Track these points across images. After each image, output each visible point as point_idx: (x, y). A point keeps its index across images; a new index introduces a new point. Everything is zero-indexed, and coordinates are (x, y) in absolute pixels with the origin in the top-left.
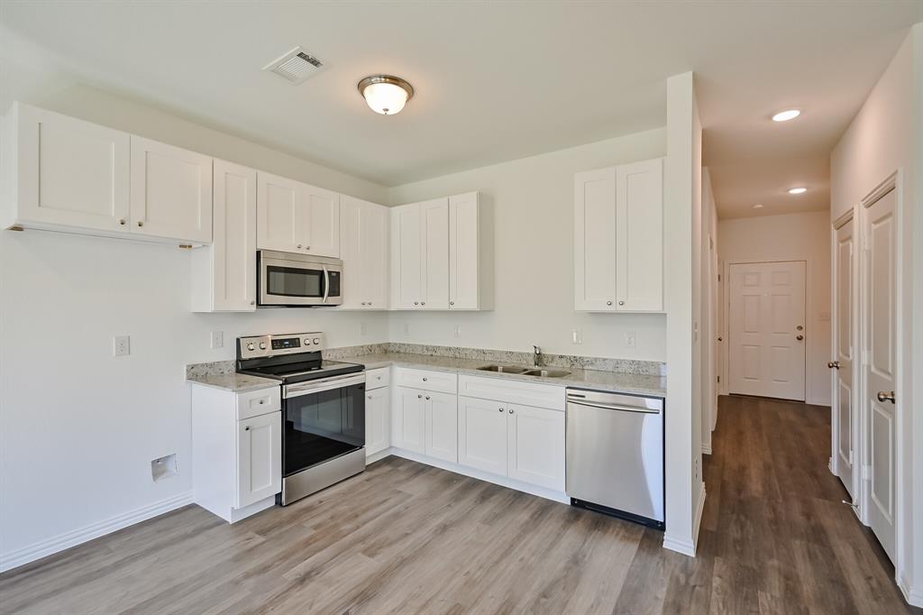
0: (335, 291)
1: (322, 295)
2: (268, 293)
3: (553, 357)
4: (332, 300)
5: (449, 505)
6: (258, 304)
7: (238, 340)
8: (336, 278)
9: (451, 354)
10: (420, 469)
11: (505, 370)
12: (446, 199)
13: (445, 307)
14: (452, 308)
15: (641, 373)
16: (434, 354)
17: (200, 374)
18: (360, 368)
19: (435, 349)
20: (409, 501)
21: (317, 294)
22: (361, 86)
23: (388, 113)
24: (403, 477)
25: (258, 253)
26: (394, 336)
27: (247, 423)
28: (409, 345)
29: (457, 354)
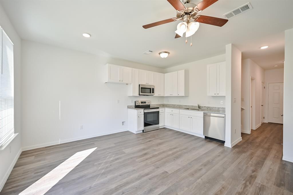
0: (153, 92)
1: (150, 93)
2: (141, 92)
3: (203, 107)
4: (152, 94)
5: (177, 136)
6: (139, 95)
7: (135, 102)
8: (153, 89)
9: (178, 106)
10: (171, 130)
11: (191, 109)
12: (177, 71)
13: (177, 95)
14: (179, 96)
17: (129, 107)
18: (158, 108)
19: (175, 105)
20: (168, 134)
22: (160, 54)
24: (167, 131)
25: (139, 85)
26: (165, 102)
27: (138, 116)
28: (169, 104)
29: (180, 106)
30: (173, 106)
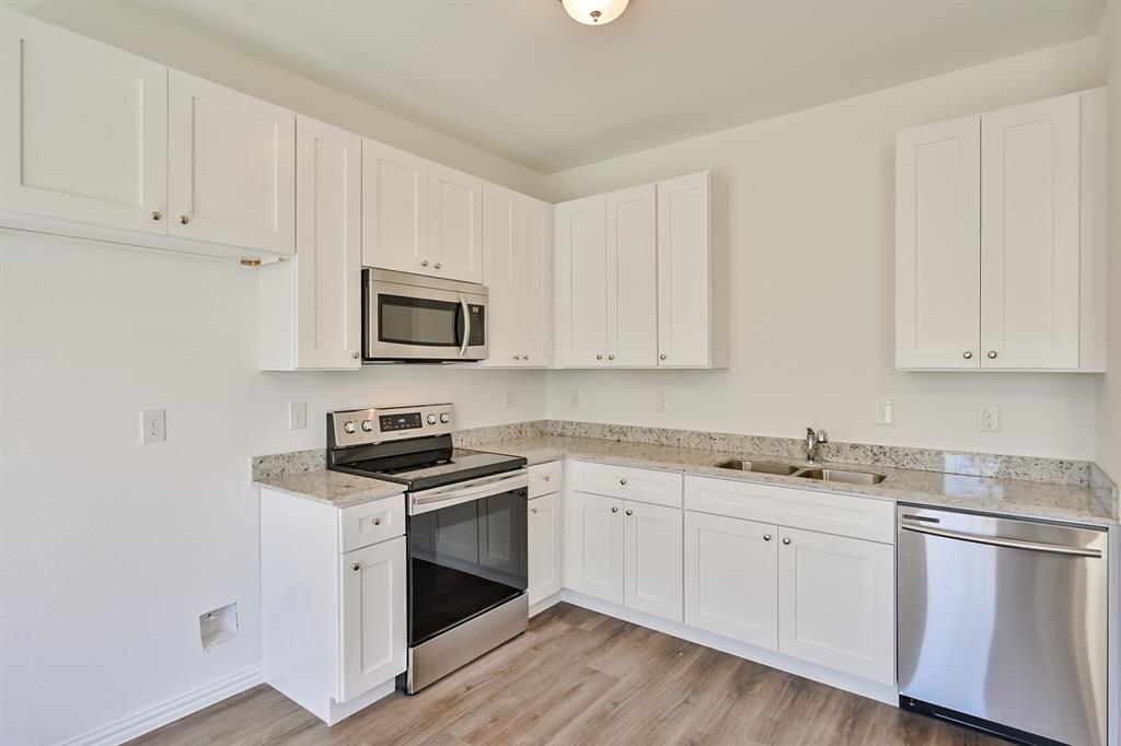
0: (478, 339)
1: (458, 343)
2: (381, 339)
3: (839, 449)
4: (473, 352)
5: (686, 702)
6: (365, 357)
7: (330, 417)
8: (479, 315)
9: (652, 438)
10: (618, 630)
11: (756, 468)
12: (653, 184)
13: (651, 363)
14: (662, 364)
15: (1014, 476)
16: (622, 438)
17: (272, 472)
18: (519, 464)
19: (624, 431)
20: (616, 689)
21: (452, 341)
23: (602, 20)
24: (592, 643)
25: (365, 273)
26: (555, 408)
27: (355, 558)
28: (581, 423)
29: (663, 439)
30: (615, 438)
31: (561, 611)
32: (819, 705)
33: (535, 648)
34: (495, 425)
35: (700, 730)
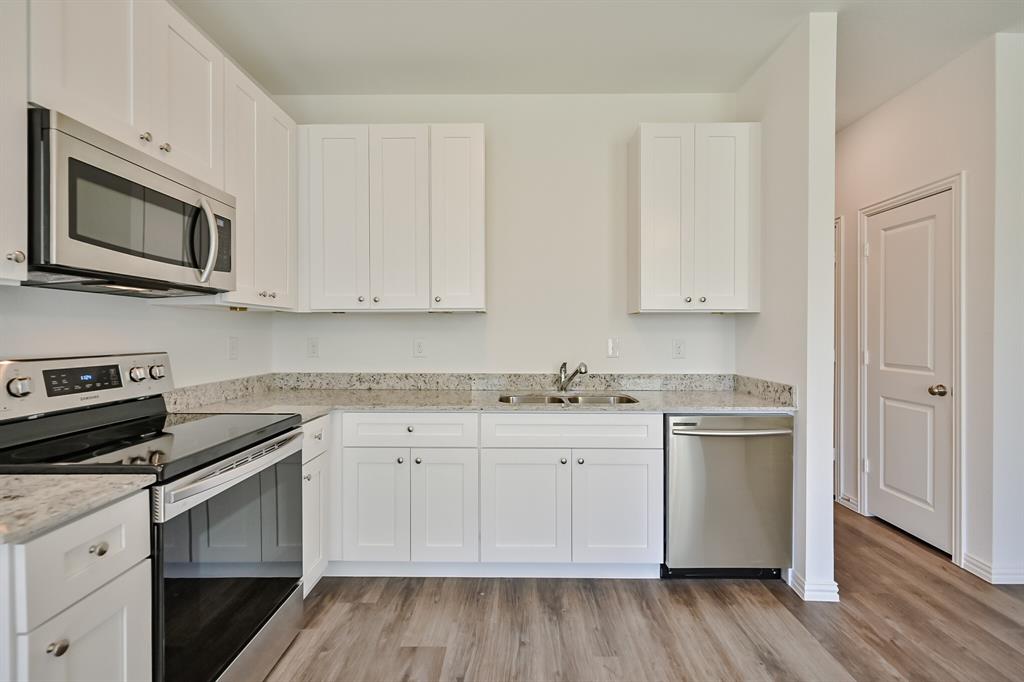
0: (227, 261)
2: (74, 235)
4: (218, 280)
8: (223, 231)
9: (408, 384)
13: (421, 305)
14: (436, 307)
16: (374, 386)
19: (375, 378)
21: (187, 260)
25: (35, 116)
28: (321, 374)
29: (421, 384)
30: (365, 386)
31: (329, 588)
32: (616, 599)
33: (324, 649)
34: (215, 381)
35: (555, 670)
